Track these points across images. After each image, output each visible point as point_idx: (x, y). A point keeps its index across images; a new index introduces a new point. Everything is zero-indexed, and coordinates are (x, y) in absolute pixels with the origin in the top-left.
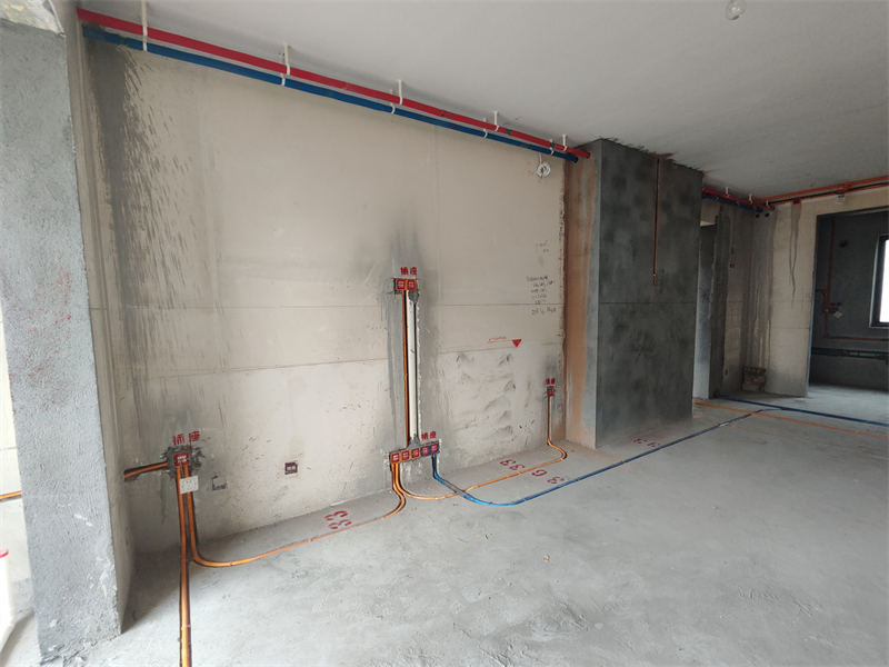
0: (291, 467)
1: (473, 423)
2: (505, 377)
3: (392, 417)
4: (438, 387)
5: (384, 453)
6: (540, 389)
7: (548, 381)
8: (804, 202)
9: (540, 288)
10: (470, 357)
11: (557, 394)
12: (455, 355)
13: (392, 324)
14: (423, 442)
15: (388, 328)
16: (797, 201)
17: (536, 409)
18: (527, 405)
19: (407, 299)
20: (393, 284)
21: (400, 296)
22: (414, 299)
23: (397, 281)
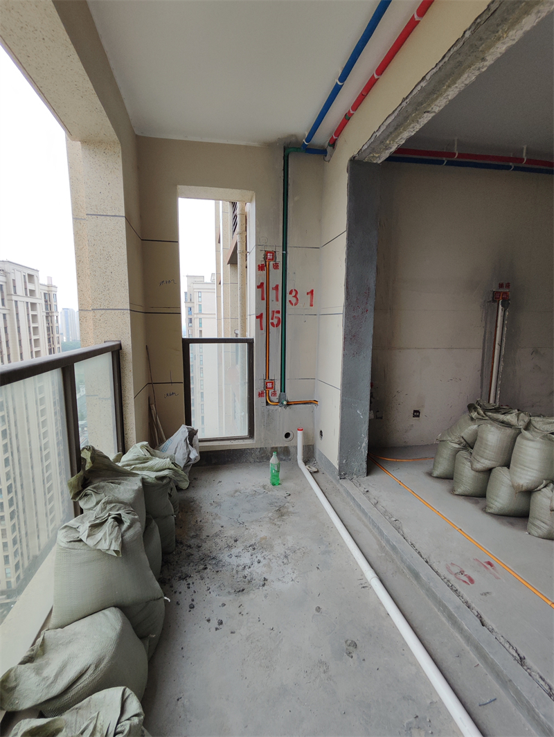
0: (416, 414)
4: (514, 372)
10: (540, 352)
12: (530, 350)
13: (488, 324)
15: (485, 327)
19: (500, 306)
20: (491, 295)
21: (496, 304)
22: (505, 306)
23: (495, 293)
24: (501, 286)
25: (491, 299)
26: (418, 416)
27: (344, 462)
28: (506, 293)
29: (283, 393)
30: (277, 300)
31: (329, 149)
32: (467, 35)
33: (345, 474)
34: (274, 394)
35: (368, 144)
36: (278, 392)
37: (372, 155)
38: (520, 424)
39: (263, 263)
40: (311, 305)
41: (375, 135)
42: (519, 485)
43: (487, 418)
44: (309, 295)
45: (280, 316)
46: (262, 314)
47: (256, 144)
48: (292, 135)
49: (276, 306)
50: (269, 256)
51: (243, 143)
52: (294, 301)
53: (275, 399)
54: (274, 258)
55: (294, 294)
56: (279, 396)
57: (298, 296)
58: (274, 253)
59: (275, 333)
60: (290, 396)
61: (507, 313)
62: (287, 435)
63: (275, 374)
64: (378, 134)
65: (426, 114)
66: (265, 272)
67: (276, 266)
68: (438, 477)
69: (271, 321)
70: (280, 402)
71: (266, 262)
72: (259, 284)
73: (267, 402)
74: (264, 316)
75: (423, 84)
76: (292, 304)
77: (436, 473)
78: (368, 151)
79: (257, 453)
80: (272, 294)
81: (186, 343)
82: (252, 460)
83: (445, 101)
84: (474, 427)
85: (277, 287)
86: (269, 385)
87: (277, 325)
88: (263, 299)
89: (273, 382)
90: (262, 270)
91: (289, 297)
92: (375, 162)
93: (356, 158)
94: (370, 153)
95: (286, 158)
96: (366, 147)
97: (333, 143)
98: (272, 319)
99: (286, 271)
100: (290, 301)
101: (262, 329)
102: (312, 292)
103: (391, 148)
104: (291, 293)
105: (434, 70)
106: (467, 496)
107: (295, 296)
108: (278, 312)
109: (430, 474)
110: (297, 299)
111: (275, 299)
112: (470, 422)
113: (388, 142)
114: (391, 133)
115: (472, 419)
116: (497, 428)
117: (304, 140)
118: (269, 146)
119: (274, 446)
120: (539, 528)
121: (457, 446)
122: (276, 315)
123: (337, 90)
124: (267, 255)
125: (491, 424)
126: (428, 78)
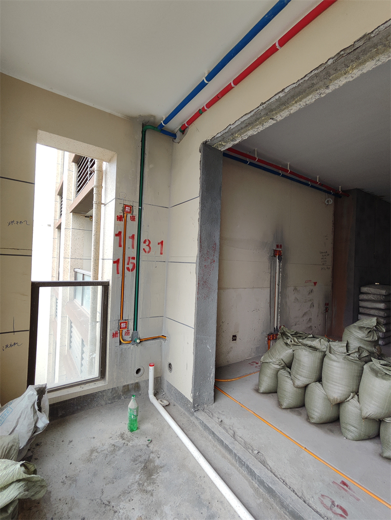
0: (234, 338)
1: (298, 323)
2: (310, 300)
3: (270, 317)
4: (286, 303)
5: (265, 334)
6: (323, 308)
7: (326, 304)
9: (324, 257)
10: (298, 289)
11: (329, 311)
12: (293, 288)
13: (272, 271)
15: (271, 273)
17: (321, 318)
18: (318, 316)
19: (277, 259)
20: (273, 252)
21: (275, 258)
22: (280, 259)
23: (275, 251)
24: (277, 246)
25: (273, 254)
26: (235, 340)
27: (197, 394)
28: (280, 251)
29: (135, 331)
30: (133, 248)
31: (179, 134)
32: (329, 63)
33: (198, 406)
34: (128, 333)
35: (222, 133)
36: (131, 331)
37: (220, 143)
38: (323, 347)
39: (122, 214)
40: (161, 254)
41: (230, 127)
42: (334, 398)
43: (300, 344)
44: (160, 245)
45: (135, 261)
46: (119, 260)
47: (119, 115)
48: (152, 116)
49: (131, 252)
50: (127, 209)
51: (108, 111)
52: (147, 249)
53: (128, 338)
54: (131, 211)
55: (147, 243)
56: (132, 335)
57: (151, 245)
58: (131, 207)
59: (130, 277)
60: (142, 333)
61: (281, 265)
62: (138, 371)
63: (129, 314)
64: (232, 127)
65: (271, 120)
66: (123, 223)
67: (133, 219)
68: (264, 393)
69: (126, 266)
70: (133, 341)
71: (124, 214)
72: (118, 233)
73: (120, 341)
74: (121, 261)
75: (281, 95)
76: (146, 252)
77: (262, 390)
78: (220, 139)
79: (109, 394)
80: (129, 242)
81: (35, 287)
82: (103, 403)
83: (288, 113)
84: (289, 351)
85: (133, 237)
86: (123, 325)
87: (132, 270)
88: (120, 246)
89: (126, 322)
90: (120, 220)
91: (143, 246)
92: (220, 149)
93: (208, 143)
94: (220, 141)
95: (144, 133)
96: (219, 135)
97: (183, 130)
98: (128, 264)
99: (141, 223)
100: (144, 249)
101: (118, 273)
102: (162, 242)
103: (236, 140)
104: (145, 242)
105: (294, 85)
106: (291, 408)
107: (148, 245)
108: (133, 258)
109: (257, 390)
110: (150, 248)
111: (131, 247)
112: (285, 347)
113: (237, 135)
114: (242, 128)
115: (286, 344)
116: (310, 352)
117: (162, 122)
118: (131, 120)
119: (125, 384)
120: (351, 432)
121: (278, 367)
122: (131, 261)
123: (202, 86)
124: (125, 208)
125: (305, 349)
126: (286, 90)
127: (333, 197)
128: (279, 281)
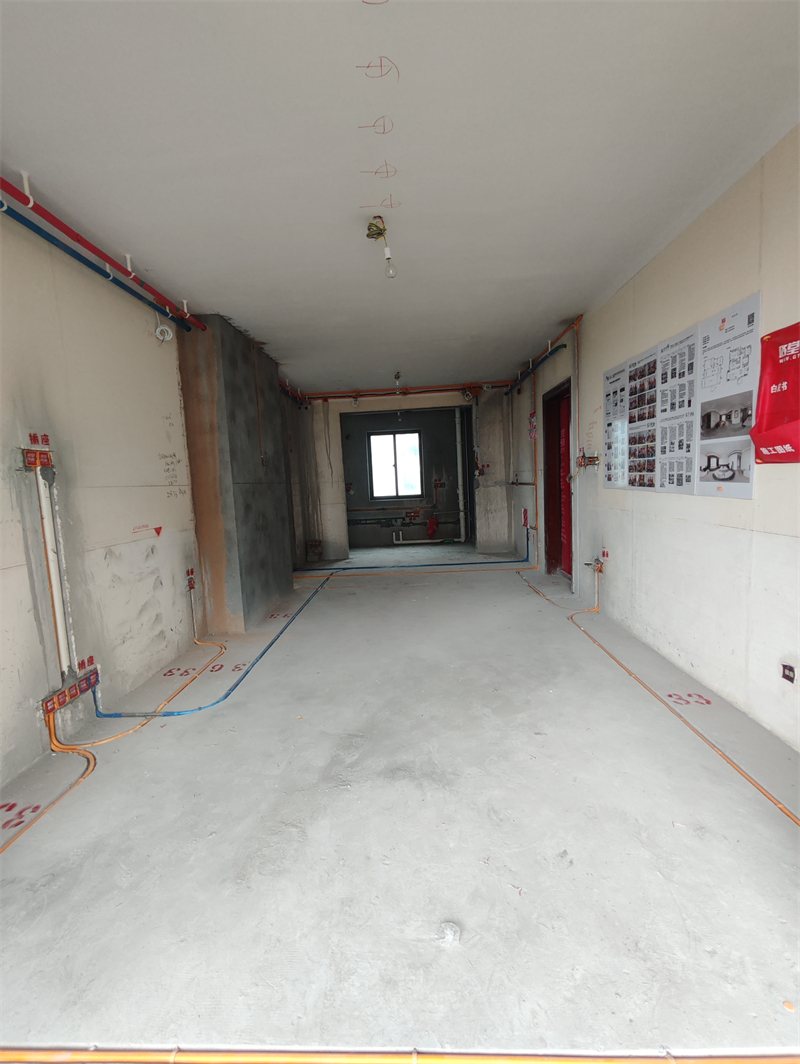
1: (128, 636)
2: (152, 573)
4: (89, 596)
5: (35, 702)
6: (183, 582)
7: (188, 573)
8: (330, 401)
9: (171, 467)
10: (117, 553)
11: (196, 586)
12: (102, 552)
13: (28, 515)
14: (80, 673)
16: (325, 399)
17: (182, 605)
18: (174, 603)
19: (40, 477)
20: (20, 457)
21: (32, 474)
22: (50, 478)
23: (26, 453)
24: (34, 439)
25: (21, 465)
28: (45, 453)
61: (55, 492)
127: (173, 325)
128: (56, 541)
